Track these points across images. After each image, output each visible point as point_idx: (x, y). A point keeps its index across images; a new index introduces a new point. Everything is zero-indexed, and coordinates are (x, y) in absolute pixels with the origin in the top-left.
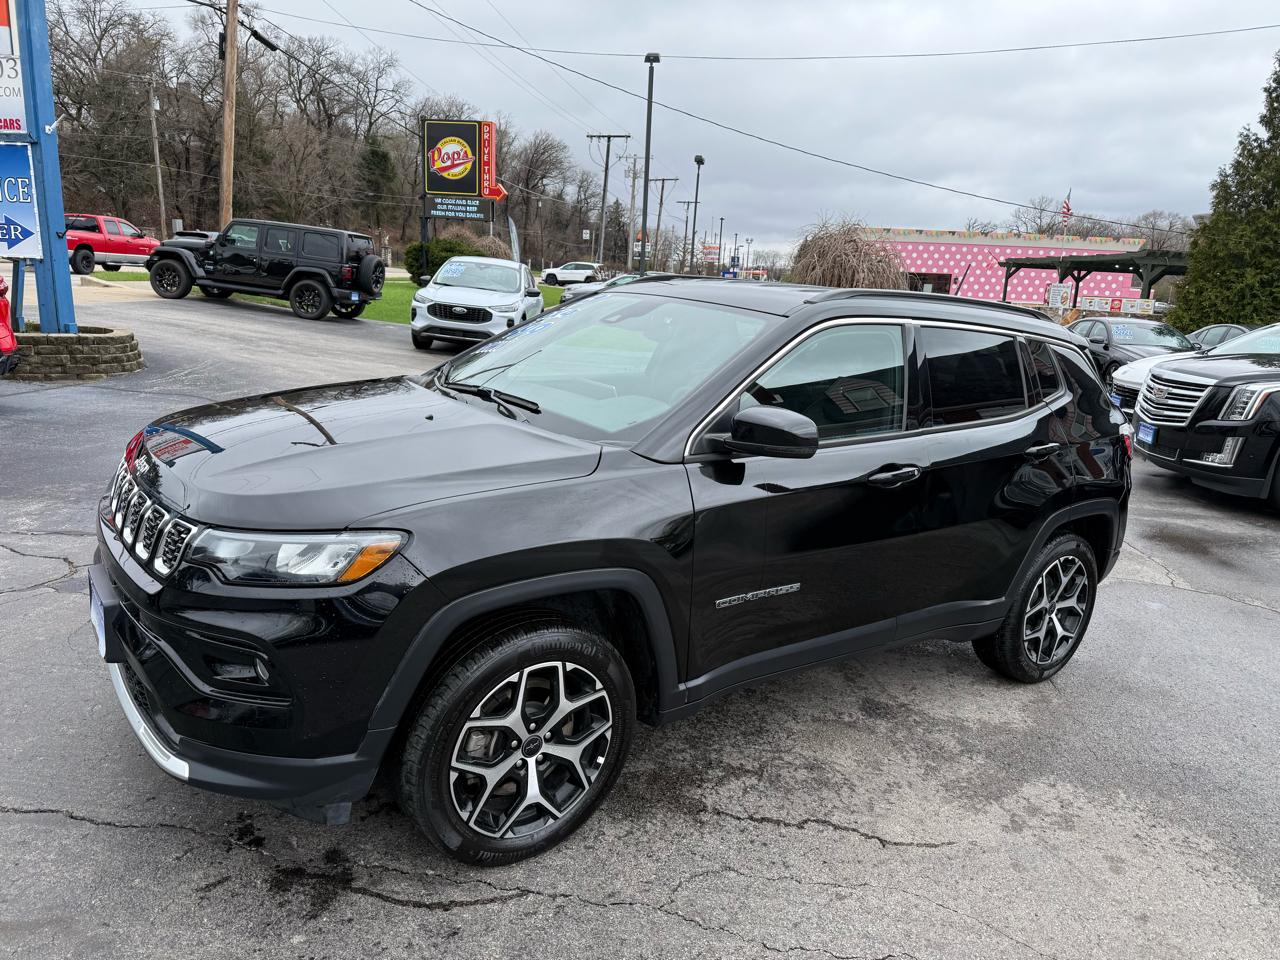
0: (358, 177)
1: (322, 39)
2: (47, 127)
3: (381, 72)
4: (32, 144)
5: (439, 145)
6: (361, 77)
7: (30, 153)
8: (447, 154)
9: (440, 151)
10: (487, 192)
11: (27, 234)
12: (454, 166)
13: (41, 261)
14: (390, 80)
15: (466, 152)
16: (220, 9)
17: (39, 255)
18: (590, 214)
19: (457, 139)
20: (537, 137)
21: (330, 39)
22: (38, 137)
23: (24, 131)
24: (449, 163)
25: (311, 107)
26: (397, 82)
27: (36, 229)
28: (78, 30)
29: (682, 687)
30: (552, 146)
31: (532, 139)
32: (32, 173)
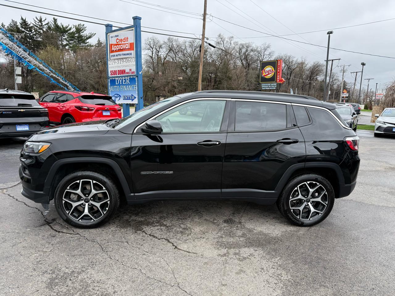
0: (255, 81)
1: (249, 43)
2: (140, 73)
3: (265, 50)
4: (137, 77)
5: (265, 69)
6: (259, 52)
7: (136, 79)
8: (267, 71)
9: (265, 70)
10: (278, 81)
11: (135, 98)
12: (269, 74)
13: (137, 104)
14: (268, 52)
15: (272, 70)
16: (200, 39)
17: (137, 103)
18: (334, 86)
19: (270, 66)
20: (314, 63)
21: (251, 42)
22: (138, 75)
23: (135, 74)
24: (267, 73)
25: (244, 62)
26: (270, 52)
27: (137, 97)
28: (189, 50)
29: (132, 194)
30: (320, 66)
31: (313, 64)
32: (136, 83)
